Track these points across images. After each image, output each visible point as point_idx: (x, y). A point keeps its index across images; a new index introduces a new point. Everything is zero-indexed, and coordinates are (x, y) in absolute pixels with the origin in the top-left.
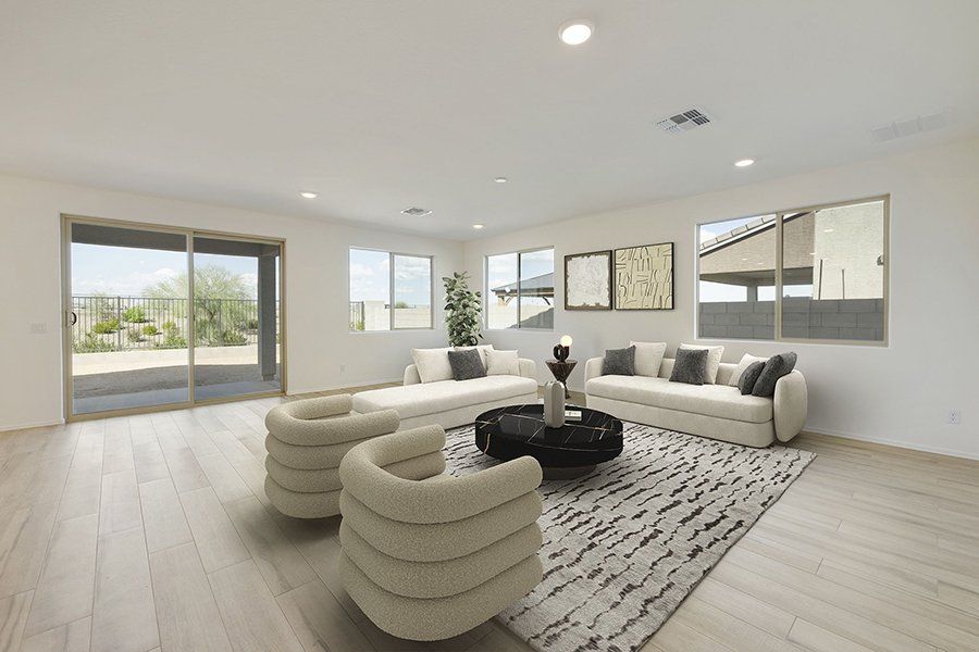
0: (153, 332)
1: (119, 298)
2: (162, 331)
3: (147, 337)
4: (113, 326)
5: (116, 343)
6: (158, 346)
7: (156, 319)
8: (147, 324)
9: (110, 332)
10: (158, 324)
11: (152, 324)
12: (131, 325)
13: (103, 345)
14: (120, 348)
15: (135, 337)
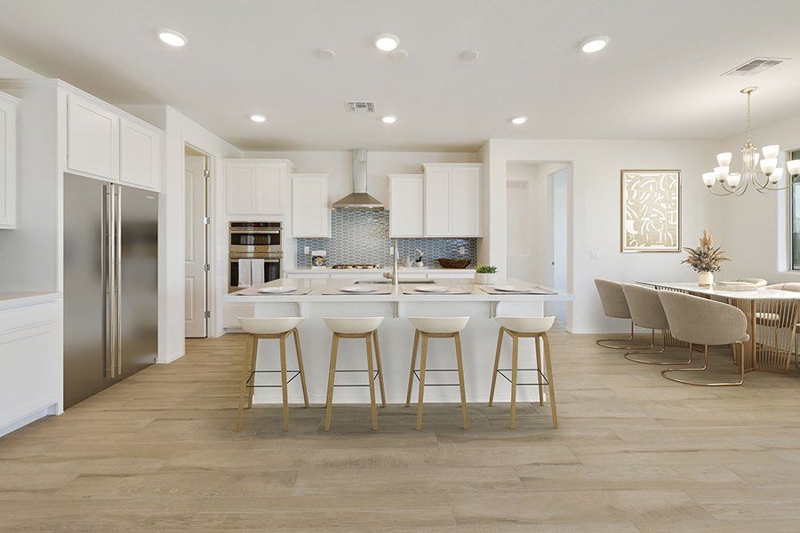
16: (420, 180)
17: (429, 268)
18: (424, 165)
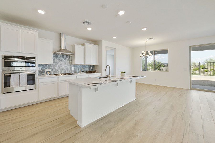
0: (207, 71)
1: (200, 63)
2: (210, 71)
3: (205, 72)
4: (197, 69)
5: (199, 73)
6: (210, 75)
7: (208, 68)
8: (205, 69)
9: (196, 71)
10: (209, 69)
11: (207, 69)
12: (201, 69)
13: (196, 74)
14: (200, 75)
15: (203, 72)
16: (84, 48)
17: (86, 74)
18: (85, 43)
